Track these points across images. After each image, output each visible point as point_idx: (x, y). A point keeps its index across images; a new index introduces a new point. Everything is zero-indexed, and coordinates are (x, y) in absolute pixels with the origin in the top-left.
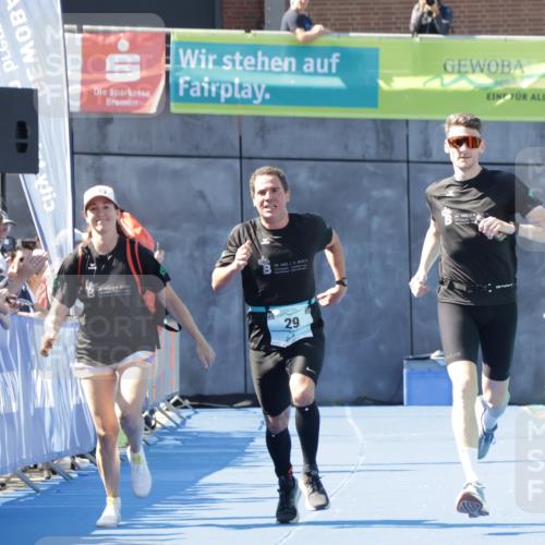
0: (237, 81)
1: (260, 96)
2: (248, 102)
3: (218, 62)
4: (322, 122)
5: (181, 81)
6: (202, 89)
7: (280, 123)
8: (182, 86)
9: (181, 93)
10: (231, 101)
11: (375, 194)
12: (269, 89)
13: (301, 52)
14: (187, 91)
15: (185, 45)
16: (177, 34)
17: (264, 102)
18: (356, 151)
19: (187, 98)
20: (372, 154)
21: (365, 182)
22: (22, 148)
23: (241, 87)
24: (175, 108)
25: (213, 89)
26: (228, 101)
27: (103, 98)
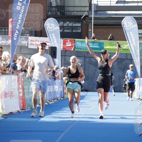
0: (84, 46)
1: (87, 48)
3: (82, 44)
6: (79, 47)
10: (83, 49)
13: (93, 42)
15: (77, 41)
16: (76, 40)
19: (77, 49)
22: (54, 55)
24: (76, 50)
25: (81, 47)
27: (66, 48)
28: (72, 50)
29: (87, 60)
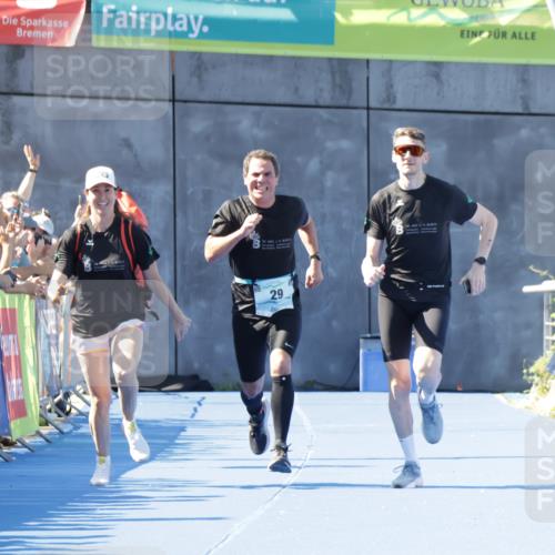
0: (170, 11)
1: (197, 30)
2: (183, 35)
4: (268, 60)
5: (105, 10)
6: (129, 19)
7: (220, 60)
8: (106, 16)
9: (105, 24)
10: (163, 34)
11: (330, 145)
12: (207, 21)
14: (111, 22)
17: (202, 36)
18: (309, 95)
19: (110, 31)
20: (326, 99)
21: (318, 132)
23: (175, 18)
24: (99, 41)
25: (143, 19)
26: (159, 34)
27: (12, 29)
28: (70, 40)
29: (198, 124)
